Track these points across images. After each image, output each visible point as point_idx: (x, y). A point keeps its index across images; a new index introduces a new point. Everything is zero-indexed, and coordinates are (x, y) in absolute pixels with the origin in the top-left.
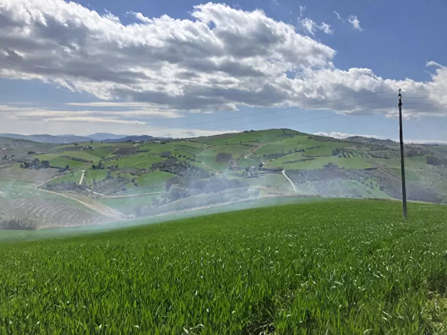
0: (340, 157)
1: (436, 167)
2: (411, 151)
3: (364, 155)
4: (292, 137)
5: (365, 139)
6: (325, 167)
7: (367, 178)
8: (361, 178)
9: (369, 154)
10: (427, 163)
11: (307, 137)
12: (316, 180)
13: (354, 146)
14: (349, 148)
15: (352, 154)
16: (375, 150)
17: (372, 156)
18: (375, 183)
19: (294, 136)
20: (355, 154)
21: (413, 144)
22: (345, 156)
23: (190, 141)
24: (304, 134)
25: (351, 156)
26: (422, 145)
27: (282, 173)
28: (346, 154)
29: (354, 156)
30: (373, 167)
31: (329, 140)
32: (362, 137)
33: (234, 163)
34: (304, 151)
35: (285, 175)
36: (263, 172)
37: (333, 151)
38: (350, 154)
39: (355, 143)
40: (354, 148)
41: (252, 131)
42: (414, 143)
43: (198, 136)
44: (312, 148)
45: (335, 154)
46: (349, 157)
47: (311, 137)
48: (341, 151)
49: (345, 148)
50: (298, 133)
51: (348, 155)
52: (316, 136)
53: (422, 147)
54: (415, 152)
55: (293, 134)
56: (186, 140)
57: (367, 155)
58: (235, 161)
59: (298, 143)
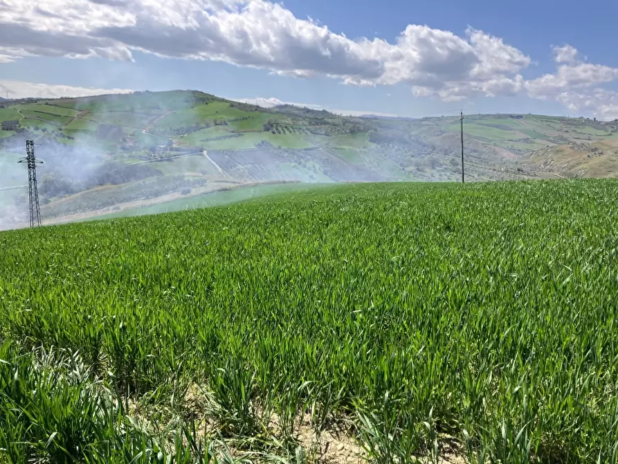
0: (274, 133)
1: (379, 146)
2: (354, 127)
3: (301, 131)
4: (207, 104)
5: (297, 109)
6: (257, 146)
7: (309, 160)
8: (302, 160)
9: (308, 129)
10: (371, 141)
11: (228, 104)
12: (250, 163)
13: (289, 119)
14: (283, 121)
15: (288, 130)
16: (314, 125)
17: (312, 132)
18: (317, 166)
19: (211, 102)
20: (291, 129)
21: (351, 117)
22: (279, 133)
23: (47, 104)
24: (223, 100)
25: (287, 132)
26: (360, 118)
27: (202, 155)
28: (280, 129)
29: (290, 132)
30: (314, 146)
31: (256, 110)
32: (293, 105)
33: (128, 140)
34: (226, 124)
35: (207, 157)
36: (175, 153)
37: (265, 125)
38: (285, 129)
39: (289, 115)
40: (289, 121)
41: (147, 91)
42: (353, 115)
43: (59, 97)
44: (236, 120)
45: (267, 130)
46: (285, 133)
47: (232, 105)
48: (274, 125)
49: (280, 121)
50: (214, 99)
51: (282, 129)
52: (240, 104)
53: (361, 120)
54: (358, 127)
55: (208, 99)
56: (38, 102)
57: (306, 131)
58: (129, 136)
59: (217, 112)
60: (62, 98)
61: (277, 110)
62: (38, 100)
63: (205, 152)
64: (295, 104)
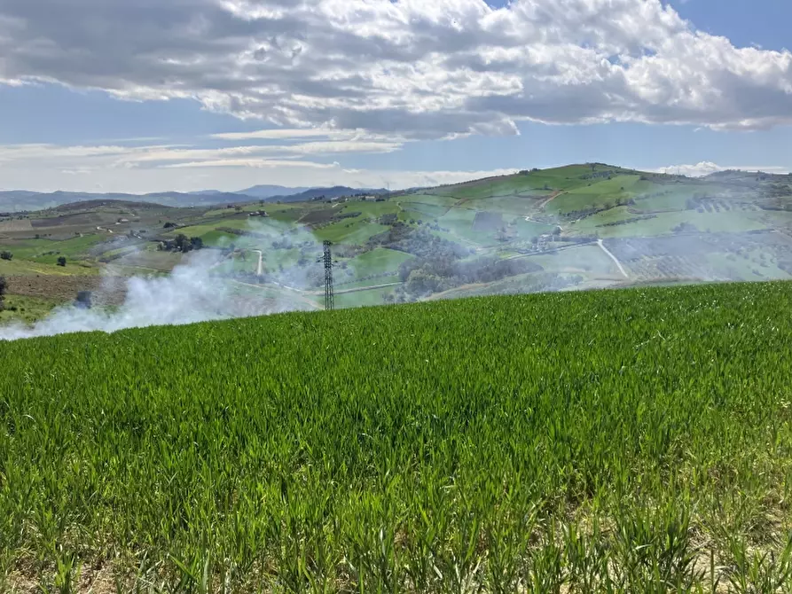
0: (701, 211)
3: (745, 206)
4: (609, 178)
5: (746, 175)
6: (673, 230)
7: (754, 247)
8: (742, 248)
9: (756, 204)
11: (638, 177)
12: (660, 255)
13: (728, 191)
14: (718, 194)
15: (724, 206)
16: (767, 196)
17: (762, 207)
18: (768, 256)
19: (615, 176)
20: (728, 204)
22: (710, 210)
23: (425, 194)
24: (631, 172)
25: (723, 209)
27: (596, 245)
28: (711, 205)
29: (728, 209)
30: (766, 227)
31: (679, 180)
33: (507, 229)
34: (634, 203)
35: (602, 247)
36: (562, 243)
37: (688, 201)
38: (718, 205)
40: (726, 193)
41: (535, 170)
44: (647, 196)
45: (692, 207)
46: (718, 211)
47: (645, 177)
48: (703, 200)
49: (711, 194)
50: (619, 171)
51: (716, 207)
52: (655, 174)
55: (611, 172)
56: (418, 192)
57: (753, 206)
58: (509, 225)
59: (622, 188)
60: (441, 186)
61: (714, 179)
62: (418, 189)
63: (600, 242)
64: (743, 169)
